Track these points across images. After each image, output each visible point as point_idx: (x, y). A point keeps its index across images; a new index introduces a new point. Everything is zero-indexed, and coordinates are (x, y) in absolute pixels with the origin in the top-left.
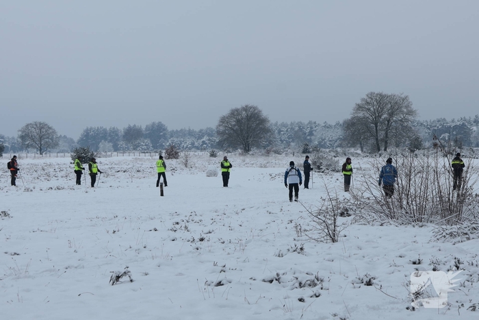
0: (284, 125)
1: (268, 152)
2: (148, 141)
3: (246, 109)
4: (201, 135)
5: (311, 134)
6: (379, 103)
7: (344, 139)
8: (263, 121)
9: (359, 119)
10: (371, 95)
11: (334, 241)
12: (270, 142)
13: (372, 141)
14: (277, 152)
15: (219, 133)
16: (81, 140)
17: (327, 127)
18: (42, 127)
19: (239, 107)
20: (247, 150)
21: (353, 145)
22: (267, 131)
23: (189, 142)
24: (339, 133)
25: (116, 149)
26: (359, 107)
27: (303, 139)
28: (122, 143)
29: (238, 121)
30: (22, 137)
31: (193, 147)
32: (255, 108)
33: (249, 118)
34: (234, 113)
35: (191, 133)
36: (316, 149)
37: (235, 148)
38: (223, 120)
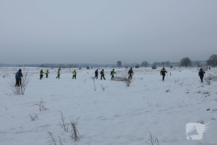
0: (194, 61)
1: (191, 67)
2: (166, 65)
3: (186, 58)
4: (177, 63)
5: (200, 63)
6: (215, 56)
7: (207, 64)
8: (190, 60)
9: (211, 60)
10: (213, 55)
11: (209, 85)
12: (191, 65)
13: (213, 64)
14: (193, 67)
15: (180, 63)
16: (153, 65)
17: (203, 61)
18: (146, 62)
19: (185, 58)
20: (186, 66)
21: (209, 65)
22: (191, 62)
23: (174, 65)
24: (206, 63)
25: (160, 66)
26: (210, 57)
27: (198, 64)
28: (161, 65)
29: (184, 60)
30: (142, 64)
31: (175, 66)
32: (188, 58)
33: (187, 60)
34: (184, 59)
35: (175, 63)
36: (201, 66)
37: (184, 66)
38: (181, 60)
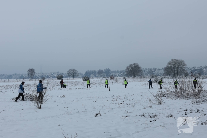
0: (146, 69)
1: (141, 77)
2: (105, 74)
3: (134, 64)
4: (121, 72)
5: (154, 71)
6: (175, 62)
7: (164, 73)
8: (140, 68)
9: (169, 67)
10: (172, 60)
11: (161, 104)
12: (142, 74)
13: (173, 74)
14: (144, 77)
15: (126, 71)
16: (85, 74)
17: (159, 69)
18: (74, 70)
19: (132, 64)
20: (135, 77)
21: (167, 75)
22: (141, 71)
23: (117, 74)
24: (163, 71)
25: (95, 76)
26: (169, 64)
27: (152, 73)
28: (97, 75)
29: (132, 68)
30: (68, 73)
31: (119, 76)
32: (137, 64)
33: (135, 67)
34: (131, 65)
35: (118, 72)
36: (156, 76)
37: (131, 76)
38: (127, 68)
